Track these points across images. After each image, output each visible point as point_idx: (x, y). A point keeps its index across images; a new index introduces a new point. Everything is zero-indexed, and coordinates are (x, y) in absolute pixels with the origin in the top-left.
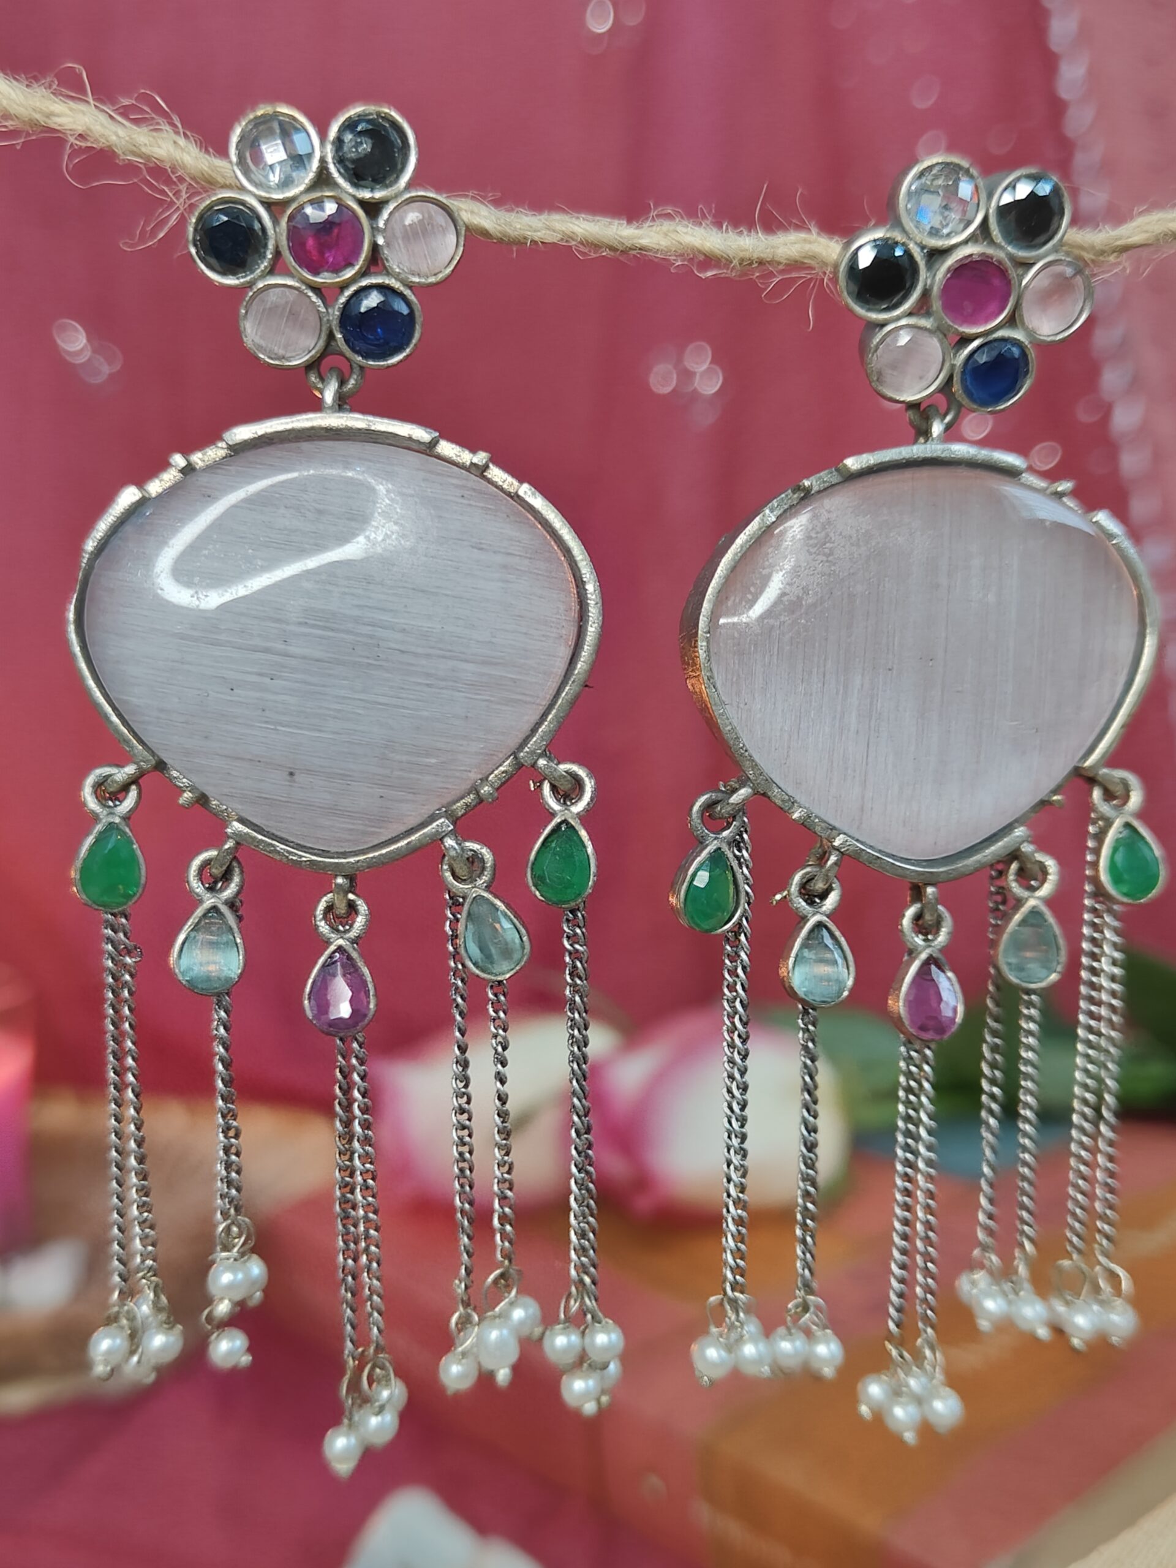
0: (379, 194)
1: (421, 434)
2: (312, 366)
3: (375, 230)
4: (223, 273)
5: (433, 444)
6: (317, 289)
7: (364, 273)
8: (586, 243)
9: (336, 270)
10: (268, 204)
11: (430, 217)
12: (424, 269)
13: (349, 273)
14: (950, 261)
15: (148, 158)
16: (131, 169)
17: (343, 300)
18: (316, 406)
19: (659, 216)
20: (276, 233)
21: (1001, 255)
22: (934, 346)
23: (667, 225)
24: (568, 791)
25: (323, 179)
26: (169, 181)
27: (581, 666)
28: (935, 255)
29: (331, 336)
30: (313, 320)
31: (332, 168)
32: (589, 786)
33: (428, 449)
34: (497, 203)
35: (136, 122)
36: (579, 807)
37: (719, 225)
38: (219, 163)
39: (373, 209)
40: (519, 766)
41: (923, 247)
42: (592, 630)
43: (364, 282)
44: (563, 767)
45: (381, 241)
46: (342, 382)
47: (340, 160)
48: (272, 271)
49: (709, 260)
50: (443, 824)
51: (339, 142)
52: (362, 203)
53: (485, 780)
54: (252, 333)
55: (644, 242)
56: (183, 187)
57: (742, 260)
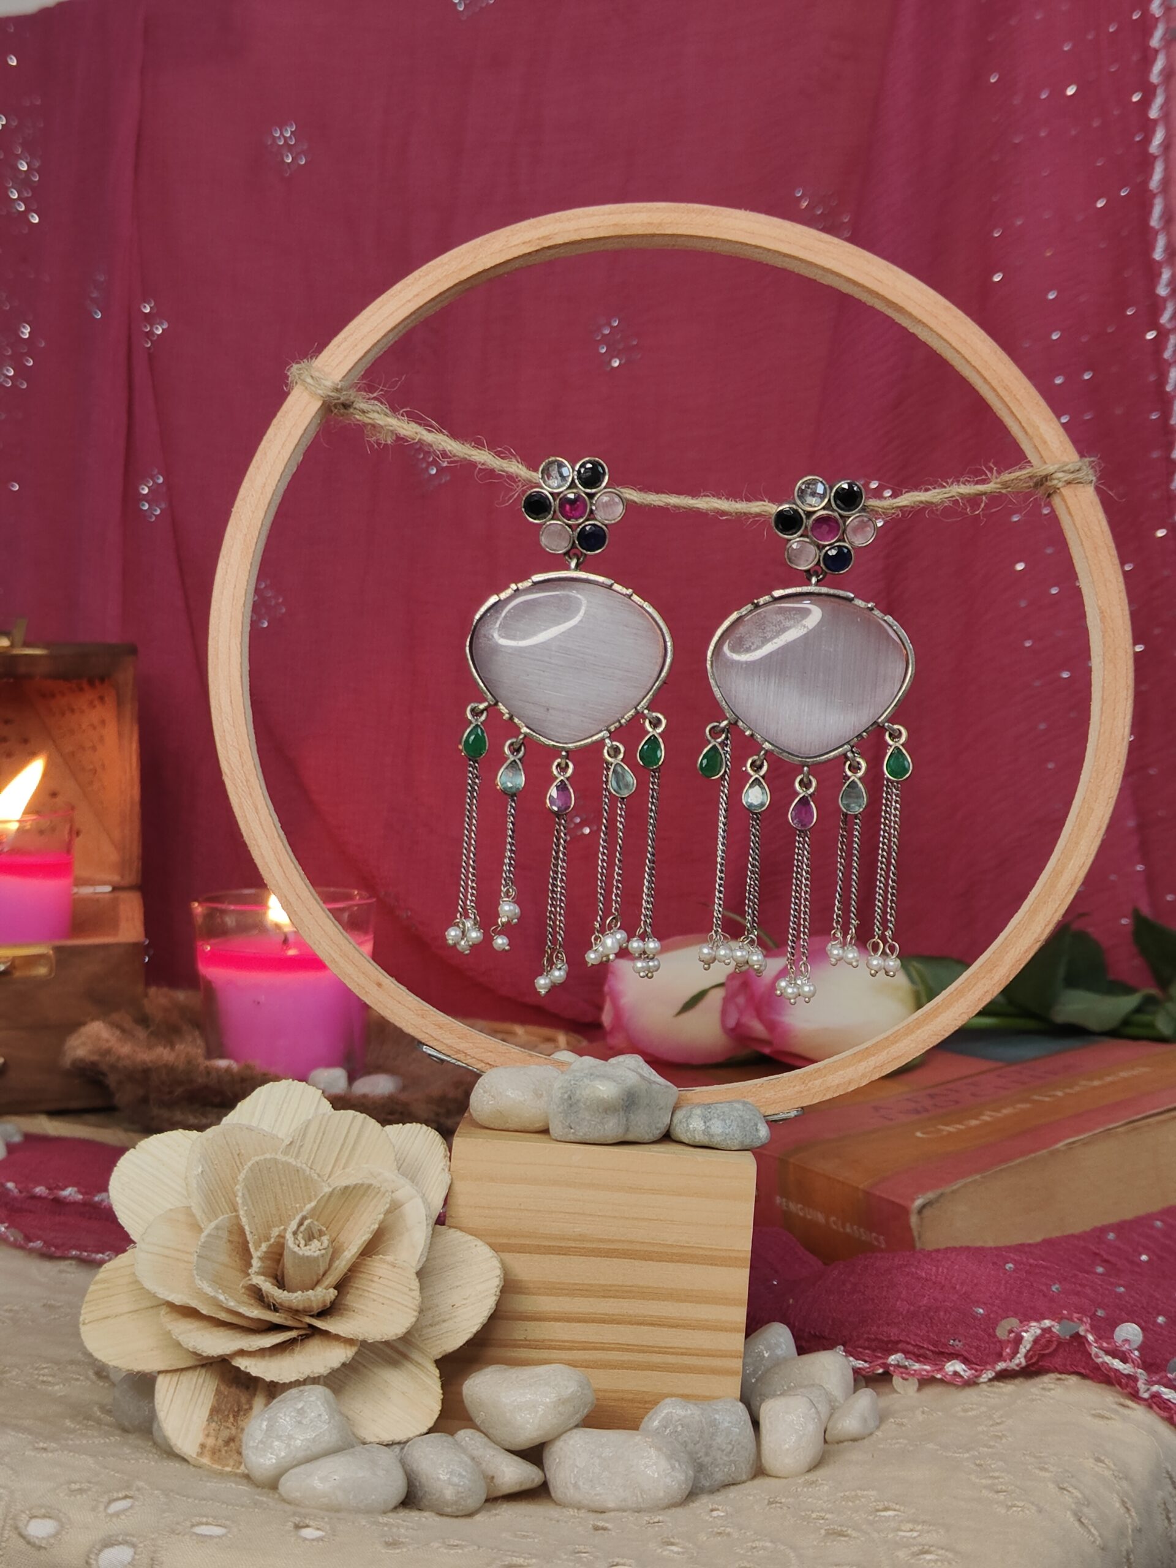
0: (594, 491)
1: (608, 581)
2: (567, 553)
3: (592, 504)
4: (535, 519)
5: (612, 585)
6: (570, 526)
7: (587, 520)
8: (675, 506)
9: (577, 519)
10: (552, 494)
11: (613, 500)
12: (610, 518)
13: (581, 520)
14: (814, 517)
15: (507, 472)
16: (500, 476)
17: (579, 530)
18: (568, 568)
19: (705, 496)
20: (555, 504)
21: (836, 514)
22: (813, 549)
23: (708, 499)
24: (656, 723)
25: (572, 485)
26: (515, 482)
27: (663, 674)
28: (809, 514)
29: (574, 542)
30: (568, 537)
31: (577, 481)
32: (664, 722)
33: (610, 587)
34: (641, 490)
35: (503, 458)
36: (660, 730)
37: (728, 499)
38: (534, 474)
39: (591, 496)
40: (637, 713)
41: (804, 511)
42: (668, 661)
43: (587, 523)
44: (654, 714)
45: (594, 508)
46: (578, 559)
47: (579, 478)
48: (553, 519)
49: (724, 513)
50: (605, 733)
51: (579, 472)
52: (587, 494)
53: (623, 718)
54: (544, 541)
55: (698, 506)
56: (520, 484)
57: (736, 513)
